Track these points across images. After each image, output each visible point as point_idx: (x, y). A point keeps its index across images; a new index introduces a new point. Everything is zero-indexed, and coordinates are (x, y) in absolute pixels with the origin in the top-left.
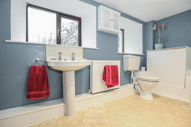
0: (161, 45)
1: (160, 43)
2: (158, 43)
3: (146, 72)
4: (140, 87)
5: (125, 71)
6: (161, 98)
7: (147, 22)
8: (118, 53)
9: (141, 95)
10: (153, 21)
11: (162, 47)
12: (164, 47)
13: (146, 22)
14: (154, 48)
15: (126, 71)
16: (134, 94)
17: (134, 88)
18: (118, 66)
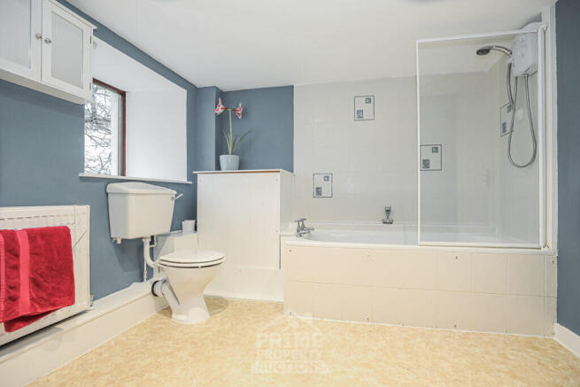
0: (236, 158)
1: (232, 154)
2: (227, 153)
3: (196, 234)
4: (171, 288)
5: (119, 242)
6: (230, 306)
7: (203, 86)
8: (80, 175)
9: (174, 316)
10: (217, 88)
11: (237, 165)
12: (242, 166)
13: (198, 86)
14: (218, 167)
15: (123, 240)
16: (154, 313)
17: (151, 296)
18: (70, 227)
